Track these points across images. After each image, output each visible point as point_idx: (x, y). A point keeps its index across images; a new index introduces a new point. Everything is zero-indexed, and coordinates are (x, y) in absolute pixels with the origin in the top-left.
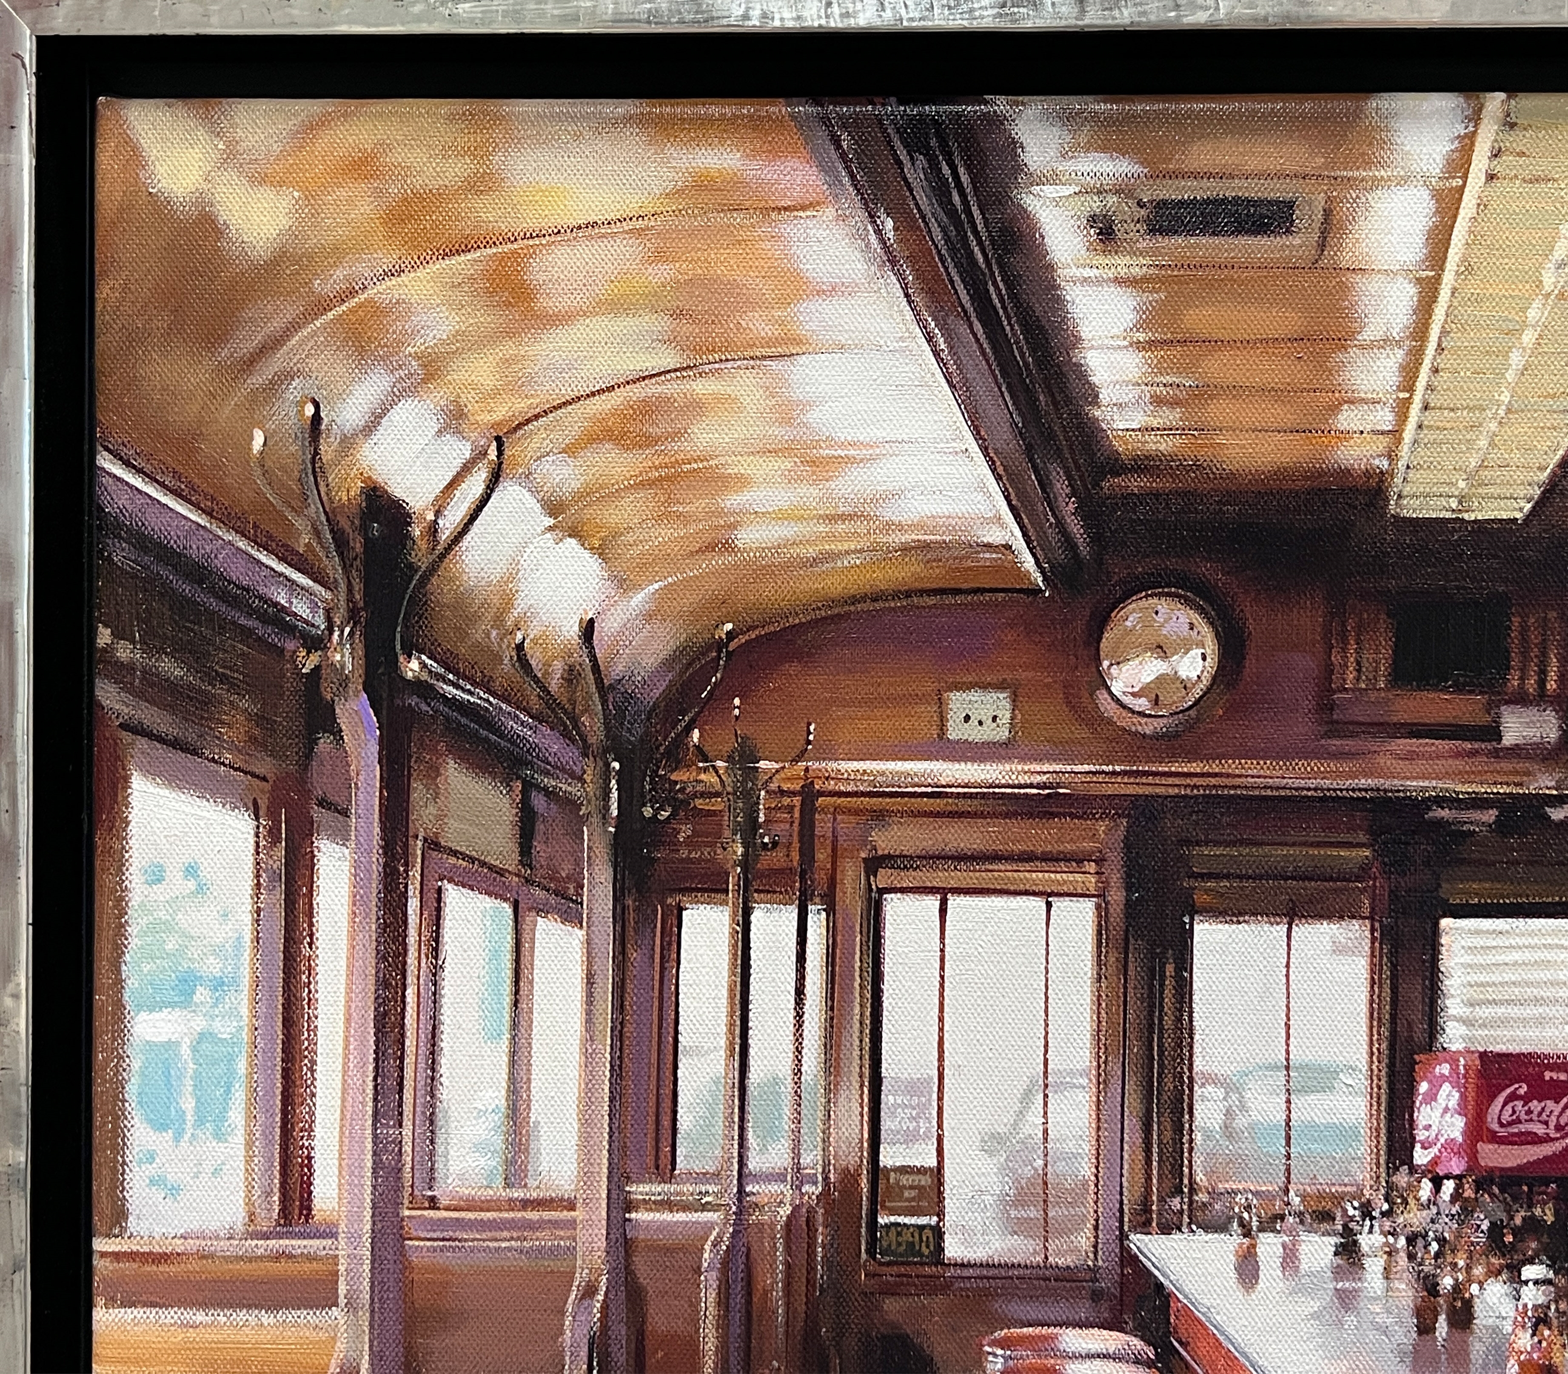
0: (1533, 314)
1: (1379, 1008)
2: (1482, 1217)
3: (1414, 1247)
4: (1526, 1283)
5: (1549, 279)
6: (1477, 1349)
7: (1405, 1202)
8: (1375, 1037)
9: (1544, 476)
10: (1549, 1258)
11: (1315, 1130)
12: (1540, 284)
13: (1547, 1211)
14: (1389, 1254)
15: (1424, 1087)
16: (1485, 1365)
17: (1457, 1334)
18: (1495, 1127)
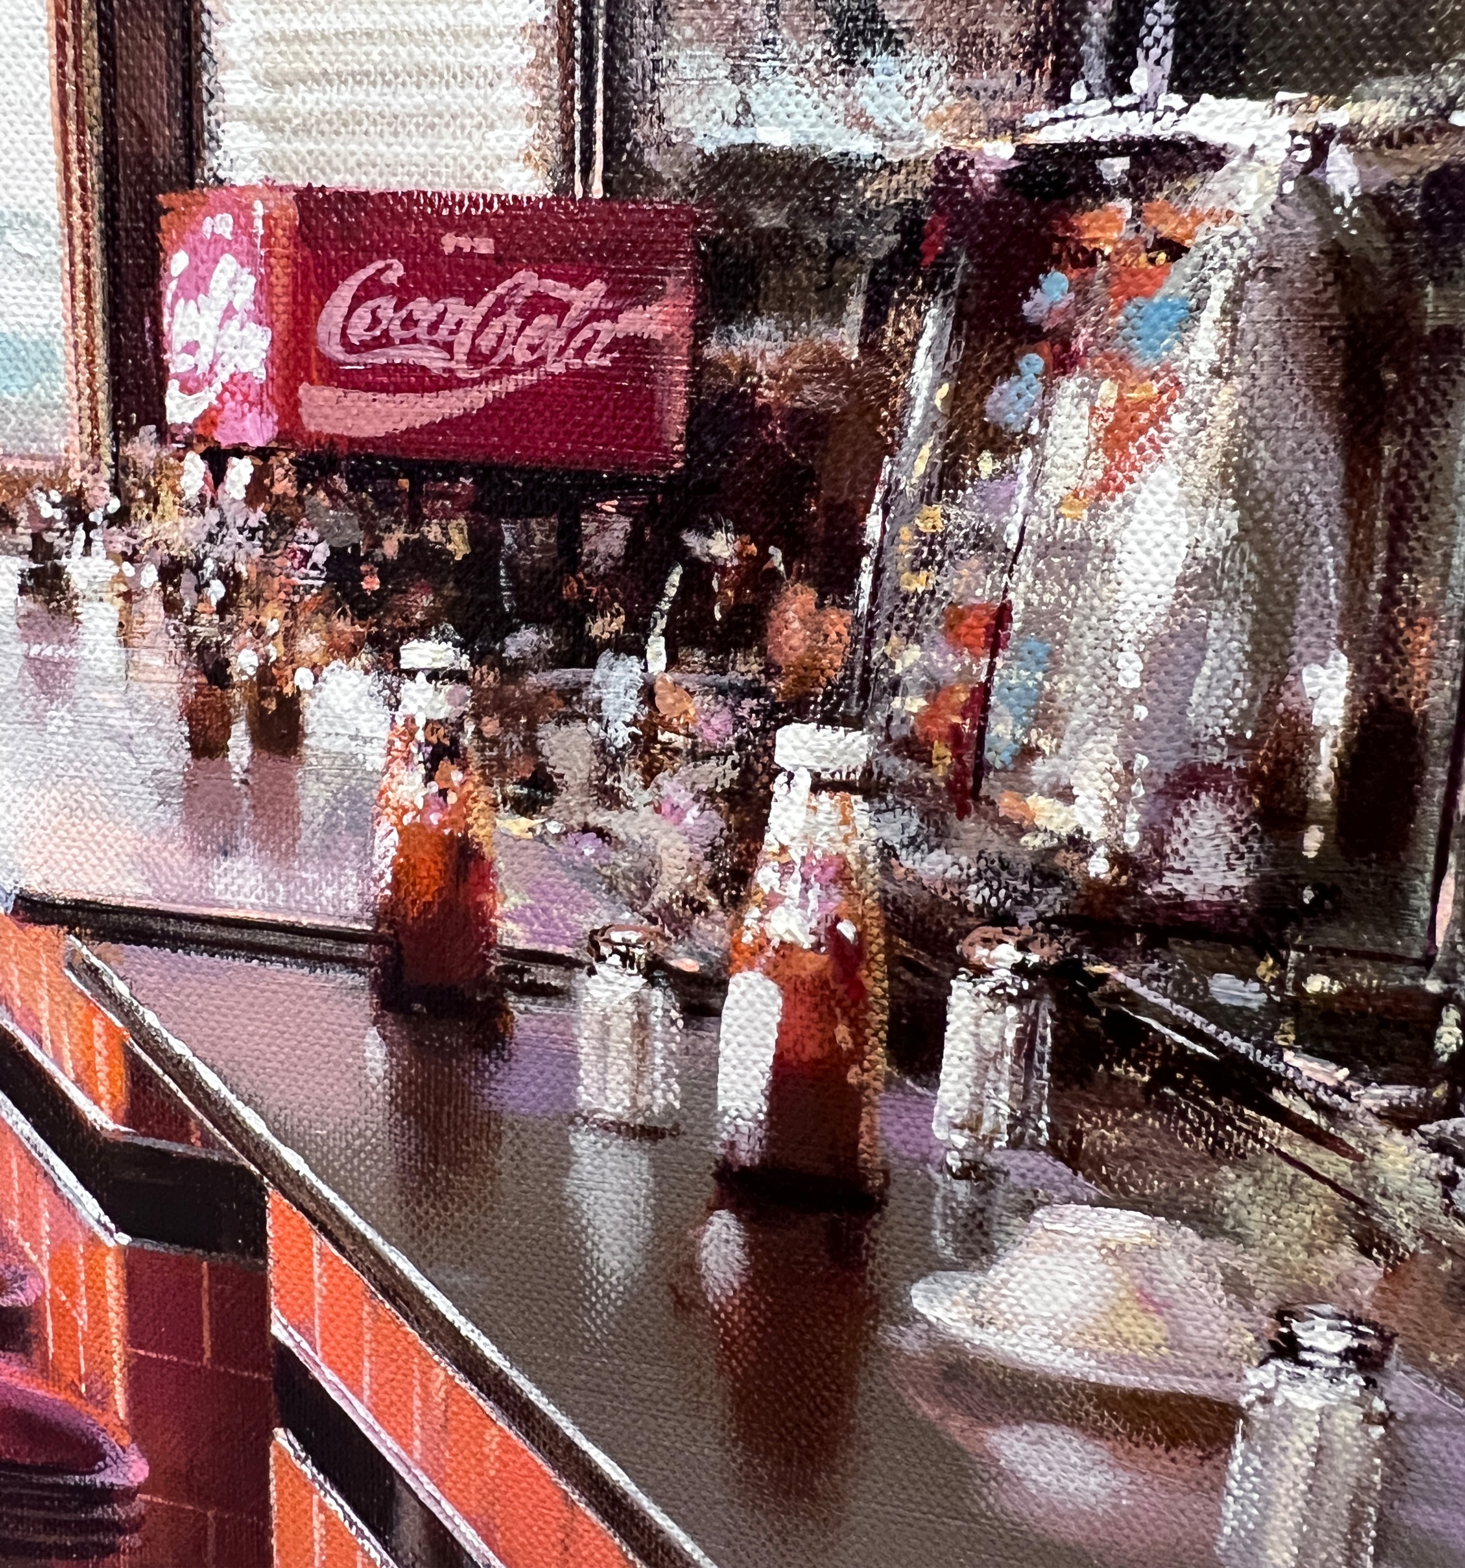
2: (314, 536)
3: (176, 587)
4: (412, 673)
6: (314, 794)
7: (154, 498)
14: (127, 597)
16: (330, 828)
17: (272, 764)
18: (336, 351)
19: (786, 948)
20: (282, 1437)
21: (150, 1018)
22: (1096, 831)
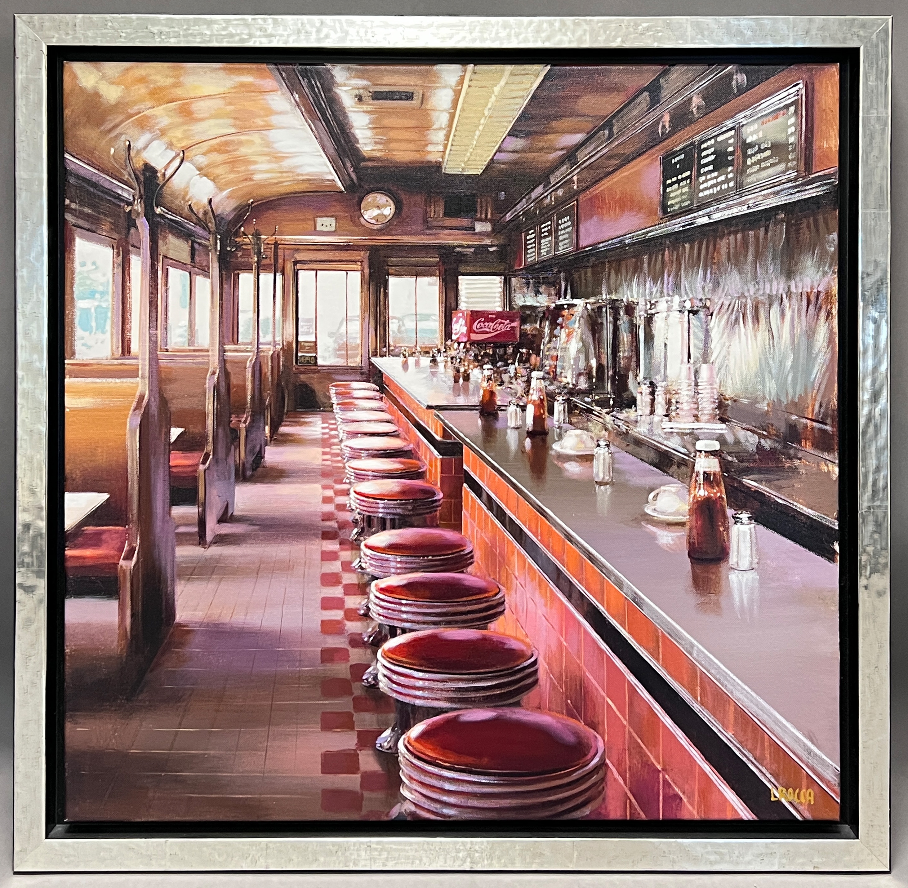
0: (482, 121)
1: (442, 299)
2: (472, 352)
3: (453, 360)
4: (485, 370)
5: (486, 113)
6: (471, 386)
7: (450, 349)
8: (441, 306)
9: (486, 163)
10: (491, 363)
11: (425, 331)
12: (484, 114)
13: (491, 351)
14: (446, 362)
15: (454, 319)
16: (474, 391)
17: (466, 383)
18: (475, 329)
19: (534, 400)
20: (465, 485)
21: (446, 421)
22: (570, 381)
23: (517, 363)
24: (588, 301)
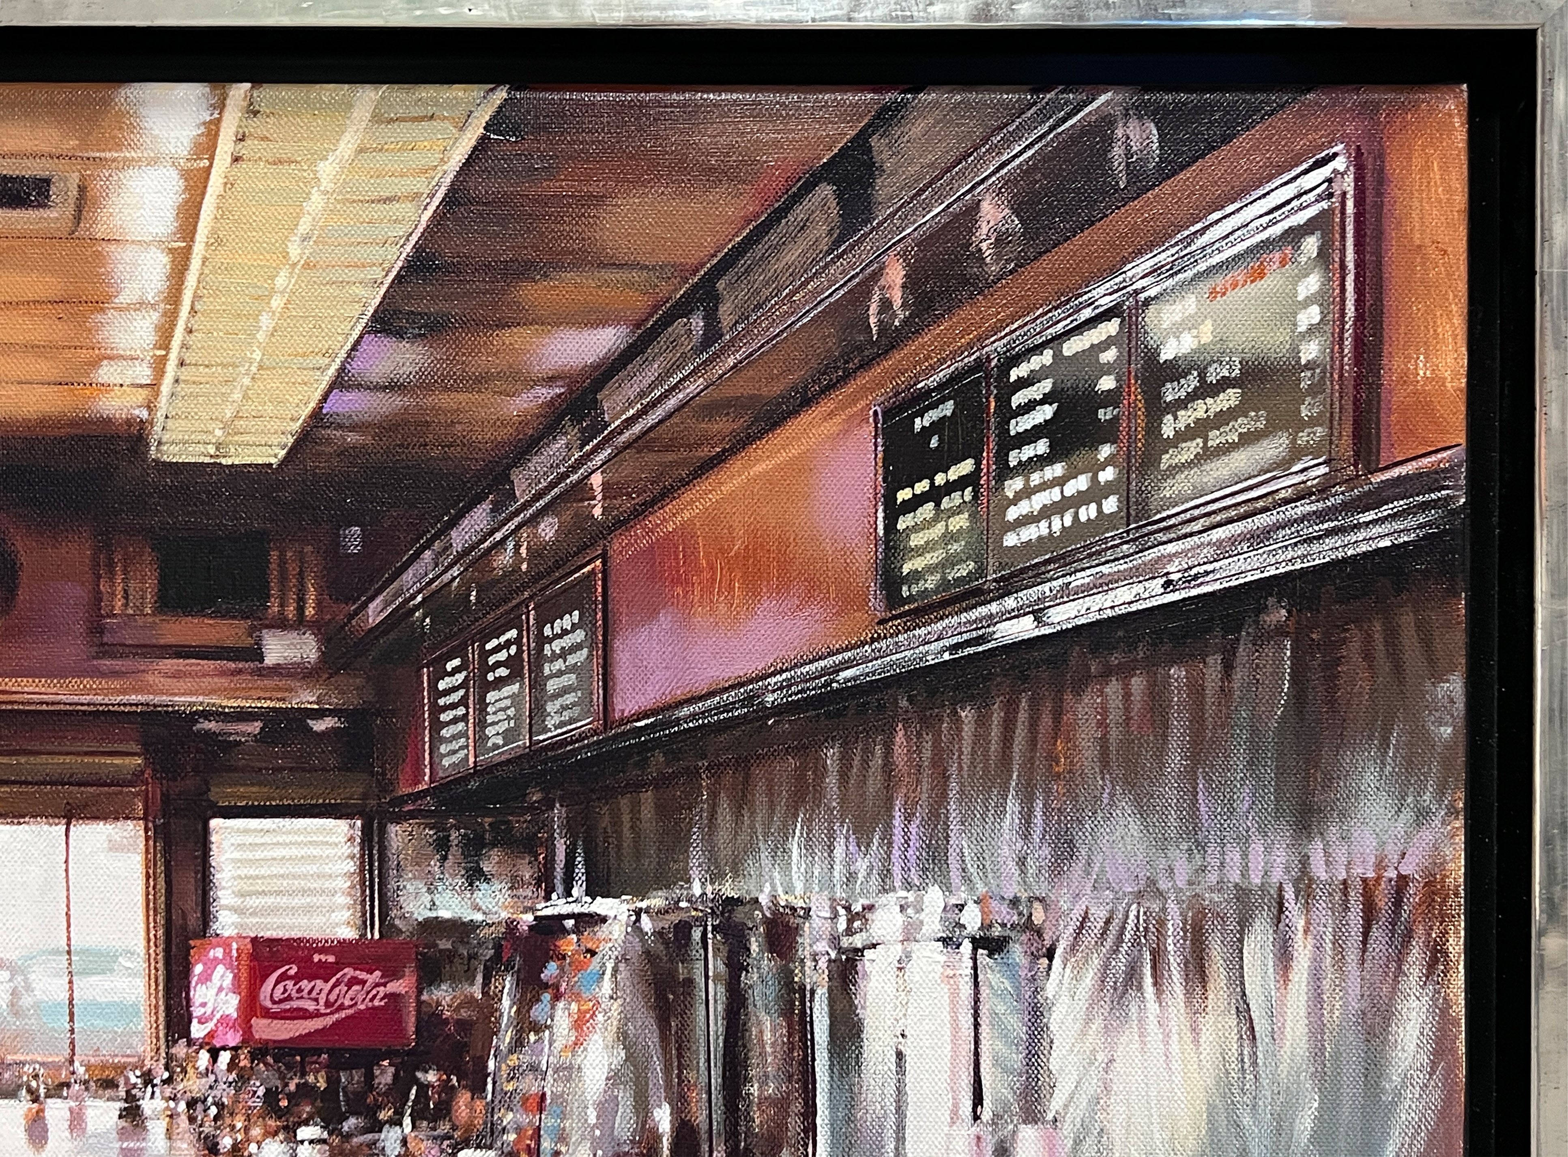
0: (281, 281)
1: (155, 899)
2: (258, 1084)
3: (195, 1110)
4: (302, 1142)
5: (294, 251)
7: (184, 1071)
8: (152, 925)
9: (296, 426)
10: (322, 1120)
11: (99, 1009)
12: (286, 255)
13: (321, 1080)
14: (171, 1116)
15: (198, 969)
18: (268, 1004)
23: (407, 1121)
24: (644, 905)
